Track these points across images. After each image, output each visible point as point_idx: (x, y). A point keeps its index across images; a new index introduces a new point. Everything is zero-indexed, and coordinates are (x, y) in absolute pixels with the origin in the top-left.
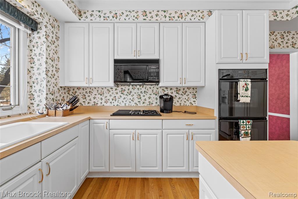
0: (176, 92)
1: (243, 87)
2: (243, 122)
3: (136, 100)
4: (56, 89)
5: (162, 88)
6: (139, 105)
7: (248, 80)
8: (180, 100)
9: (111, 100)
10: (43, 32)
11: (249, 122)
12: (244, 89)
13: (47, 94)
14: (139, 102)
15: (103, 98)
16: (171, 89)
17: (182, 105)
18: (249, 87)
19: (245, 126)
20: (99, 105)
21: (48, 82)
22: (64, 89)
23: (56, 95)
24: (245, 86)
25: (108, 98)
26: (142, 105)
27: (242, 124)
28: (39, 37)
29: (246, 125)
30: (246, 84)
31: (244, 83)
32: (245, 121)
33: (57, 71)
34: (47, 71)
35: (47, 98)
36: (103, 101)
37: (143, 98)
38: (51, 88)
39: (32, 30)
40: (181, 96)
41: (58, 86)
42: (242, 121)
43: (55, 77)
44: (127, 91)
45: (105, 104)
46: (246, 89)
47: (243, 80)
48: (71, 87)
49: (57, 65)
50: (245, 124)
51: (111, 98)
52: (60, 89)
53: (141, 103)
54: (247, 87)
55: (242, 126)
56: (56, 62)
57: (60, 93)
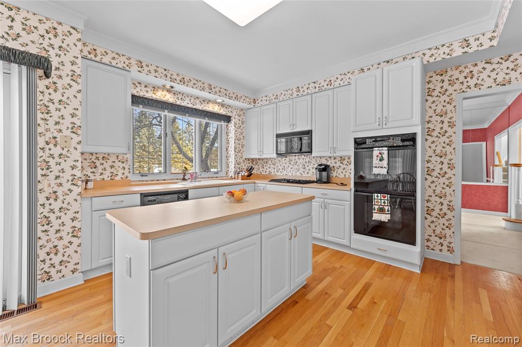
0: (340, 162)
1: (377, 156)
2: (378, 196)
3: (301, 170)
4: (241, 160)
5: (325, 158)
6: (304, 175)
7: (383, 148)
8: (344, 171)
9: (281, 170)
10: (233, 122)
11: (384, 197)
12: (379, 159)
13: (235, 164)
14: (304, 172)
15: (275, 167)
16: (335, 158)
17: (347, 176)
18: (385, 156)
19: (380, 201)
20: (273, 174)
21: (236, 156)
22: (249, 160)
23: (242, 165)
24: (380, 156)
25: (279, 168)
26: (306, 175)
27: (376, 198)
28: (232, 126)
29: (381, 199)
30: (380, 153)
31: (379, 152)
32: (379, 195)
33: (242, 147)
34: (235, 148)
35: (235, 167)
36: (275, 171)
37: (307, 168)
38: (238, 160)
39: (228, 122)
40: (345, 167)
41: (244, 159)
42: (376, 195)
43: (241, 152)
44: (293, 161)
45: (277, 174)
46: (380, 159)
47: (378, 148)
48: (254, 159)
49: (242, 143)
50: (379, 198)
51: (281, 168)
52: (245, 160)
53: (306, 173)
54: (382, 157)
55: (376, 200)
56: (242, 141)
57: (245, 163)
